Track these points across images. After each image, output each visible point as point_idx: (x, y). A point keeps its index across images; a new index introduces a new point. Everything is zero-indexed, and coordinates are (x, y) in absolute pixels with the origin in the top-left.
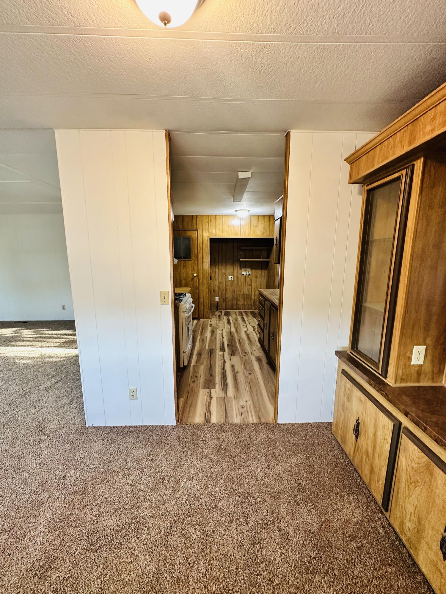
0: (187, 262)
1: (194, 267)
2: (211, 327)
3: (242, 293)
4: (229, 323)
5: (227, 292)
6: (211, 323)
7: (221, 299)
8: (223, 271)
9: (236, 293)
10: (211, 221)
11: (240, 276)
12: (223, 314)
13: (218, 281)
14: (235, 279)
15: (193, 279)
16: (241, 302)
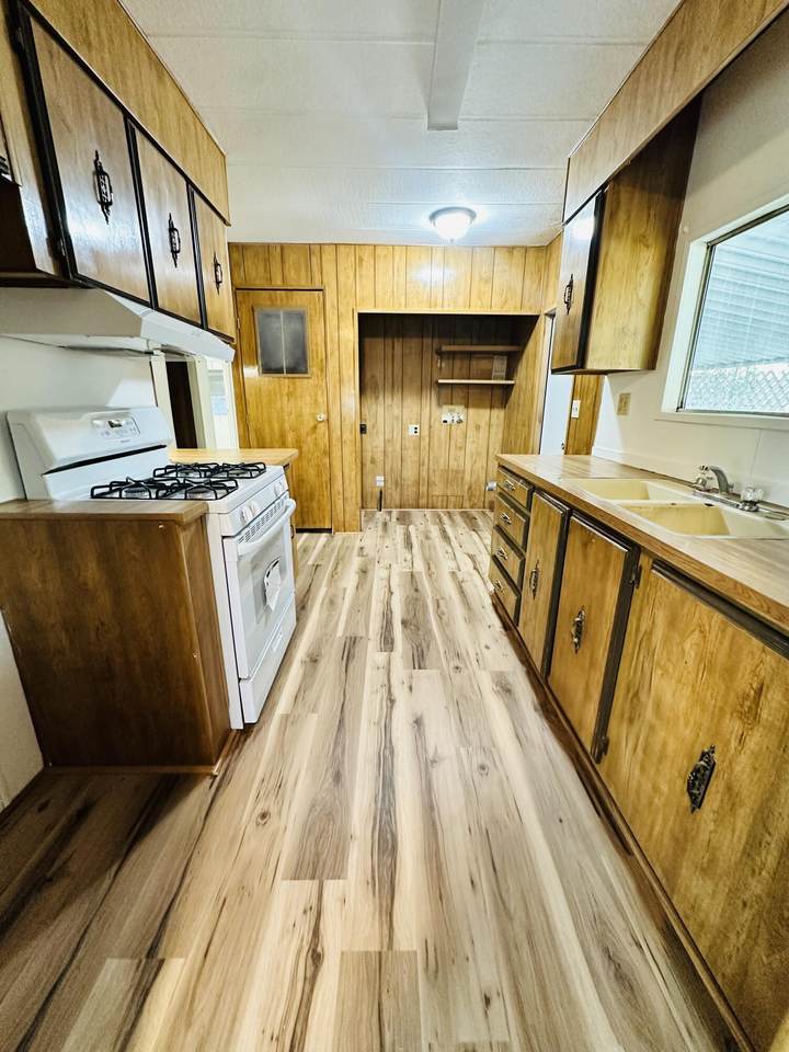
0: (298, 382)
1: (316, 394)
2: (363, 556)
3: (442, 467)
4: (409, 545)
5: (404, 464)
6: (362, 544)
7: (390, 481)
8: (397, 411)
9: (426, 467)
10: (361, 264)
11: (437, 425)
12: (394, 520)
13: (382, 438)
14: (425, 433)
15: (315, 427)
16: (437, 491)
